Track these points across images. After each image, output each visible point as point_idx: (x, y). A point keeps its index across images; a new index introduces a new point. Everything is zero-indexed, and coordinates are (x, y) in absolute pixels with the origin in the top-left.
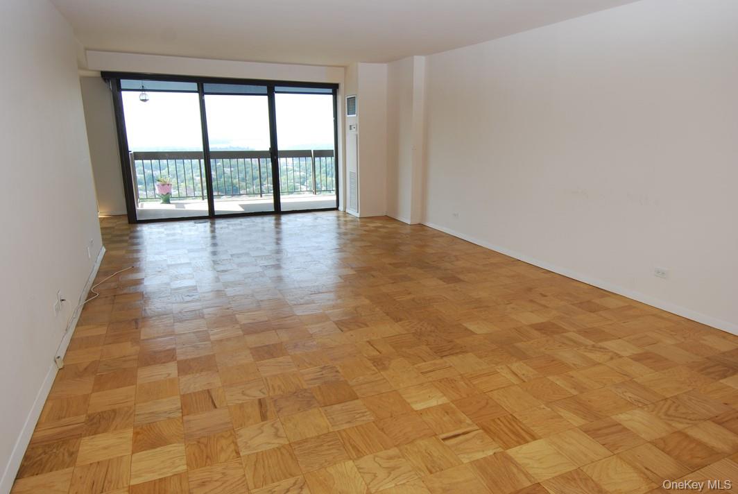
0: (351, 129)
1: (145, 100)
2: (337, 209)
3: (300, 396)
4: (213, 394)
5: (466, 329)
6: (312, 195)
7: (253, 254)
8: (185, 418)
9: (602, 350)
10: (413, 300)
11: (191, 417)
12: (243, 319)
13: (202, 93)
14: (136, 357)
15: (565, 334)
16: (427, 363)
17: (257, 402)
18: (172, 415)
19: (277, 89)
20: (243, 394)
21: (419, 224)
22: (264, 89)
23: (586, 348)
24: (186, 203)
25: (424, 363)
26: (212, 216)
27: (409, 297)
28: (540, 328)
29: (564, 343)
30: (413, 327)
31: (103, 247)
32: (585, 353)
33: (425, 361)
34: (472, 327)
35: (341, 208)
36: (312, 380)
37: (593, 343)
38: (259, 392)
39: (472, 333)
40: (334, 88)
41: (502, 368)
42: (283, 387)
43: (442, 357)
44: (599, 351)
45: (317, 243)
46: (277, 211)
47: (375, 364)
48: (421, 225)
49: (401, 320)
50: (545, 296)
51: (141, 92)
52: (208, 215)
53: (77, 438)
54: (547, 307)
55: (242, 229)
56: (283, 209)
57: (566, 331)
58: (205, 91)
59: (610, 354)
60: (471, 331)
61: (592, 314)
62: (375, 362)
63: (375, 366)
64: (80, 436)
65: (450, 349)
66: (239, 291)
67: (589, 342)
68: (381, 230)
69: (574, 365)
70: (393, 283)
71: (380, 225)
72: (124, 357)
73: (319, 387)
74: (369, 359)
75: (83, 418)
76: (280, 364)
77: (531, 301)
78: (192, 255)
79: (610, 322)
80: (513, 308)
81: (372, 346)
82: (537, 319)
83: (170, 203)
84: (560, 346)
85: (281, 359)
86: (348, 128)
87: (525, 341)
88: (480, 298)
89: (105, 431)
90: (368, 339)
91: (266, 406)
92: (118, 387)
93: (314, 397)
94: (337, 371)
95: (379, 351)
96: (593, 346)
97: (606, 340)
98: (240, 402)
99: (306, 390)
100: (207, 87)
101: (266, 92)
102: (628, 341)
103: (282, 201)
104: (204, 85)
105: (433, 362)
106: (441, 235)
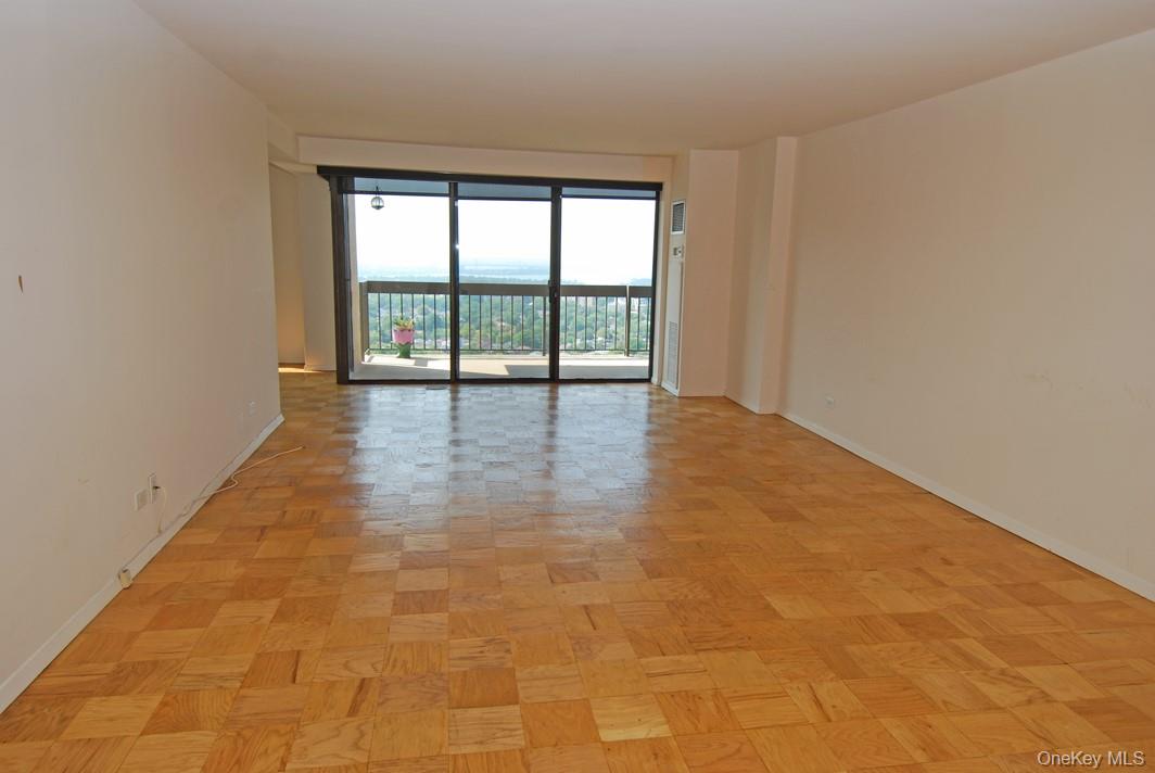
0: (675, 254)
1: (378, 207)
2: (648, 381)
3: (428, 683)
4: (303, 659)
5: (768, 606)
6: (623, 356)
7: (482, 442)
8: (242, 692)
9: (1017, 682)
10: (698, 544)
11: (250, 692)
12: (411, 544)
13: (454, 196)
14: (230, 585)
15: (954, 641)
16: (668, 658)
17: (357, 683)
18: (227, 684)
19: (565, 190)
20: (346, 666)
21: (775, 415)
22: (547, 191)
23: (985, 674)
24: (431, 359)
25: (662, 657)
26: (455, 380)
27: (696, 537)
28: (909, 622)
29: (944, 659)
30: (674, 591)
31: (281, 416)
32: (979, 684)
33: (664, 655)
34: (778, 603)
35: (655, 380)
36: (462, 658)
37: (1004, 665)
38: (369, 667)
39: (776, 614)
40: (654, 189)
41: (799, 689)
42: (409, 665)
43: (697, 651)
44: (1009, 683)
45: (588, 433)
46: (554, 378)
47: (577, 647)
48: (778, 417)
49: (660, 575)
50: (951, 564)
51: (374, 196)
52: (449, 378)
53: (84, 697)
54: (943, 585)
55: (490, 403)
56: (562, 376)
57: (959, 634)
58: (460, 194)
59: (1030, 692)
60: (774, 610)
61: (1030, 610)
62: (578, 643)
63: (574, 650)
64: (91, 694)
65: (720, 639)
66: (431, 499)
67: (998, 663)
68: (702, 419)
69: (945, 702)
70: (678, 511)
71: (707, 411)
72: (218, 581)
73: (465, 672)
74: (570, 638)
75: (110, 667)
76: (427, 625)
77: (919, 570)
78: (396, 436)
79: (1059, 629)
80: (875, 580)
81: (588, 615)
82: (913, 605)
83: (409, 358)
84: (933, 663)
85: (433, 617)
86: (671, 252)
87: (867, 644)
88: (821, 554)
89: (126, 692)
90: (586, 603)
91: (367, 693)
92: (181, 628)
93: (448, 690)
94: (508, 651)
95: (593, 625)
96: (1003, 672)
97: (1037, 663)
98: (334, 678)
99: (442, 674)
100: (463, 187)
101: (550, 196)
102: (1080, 672)
103: (562, 363)
104: (457, 185)
105: (677, 657)
106: (805, 435)
